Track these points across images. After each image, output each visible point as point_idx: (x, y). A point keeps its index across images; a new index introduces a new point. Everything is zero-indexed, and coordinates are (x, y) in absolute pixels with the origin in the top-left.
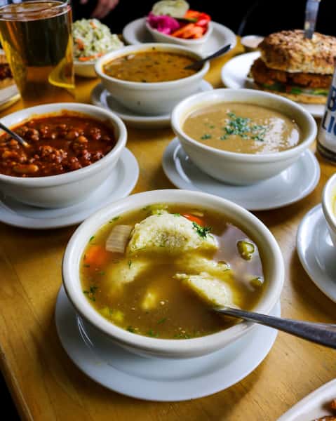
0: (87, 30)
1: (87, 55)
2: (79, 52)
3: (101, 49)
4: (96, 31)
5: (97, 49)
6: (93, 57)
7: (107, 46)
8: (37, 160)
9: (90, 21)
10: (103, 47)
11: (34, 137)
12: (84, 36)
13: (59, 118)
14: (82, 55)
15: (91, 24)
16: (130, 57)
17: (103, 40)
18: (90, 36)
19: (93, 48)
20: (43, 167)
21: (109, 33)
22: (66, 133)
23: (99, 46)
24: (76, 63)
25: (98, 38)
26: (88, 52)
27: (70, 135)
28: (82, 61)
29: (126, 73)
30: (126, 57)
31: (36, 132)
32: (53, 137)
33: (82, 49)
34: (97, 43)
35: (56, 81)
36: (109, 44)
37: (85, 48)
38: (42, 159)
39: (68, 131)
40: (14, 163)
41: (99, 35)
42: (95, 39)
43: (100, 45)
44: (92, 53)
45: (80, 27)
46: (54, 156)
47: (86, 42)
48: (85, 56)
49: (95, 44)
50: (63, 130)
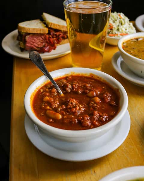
0: (117, 19)
1: (114, 33)
2: (109, 30)
3: (122, 30)
4: (122, 20)
5: (120, 30)
6: (117, 35)
7: (126, 30)
8: (63, 109)
9: (119, 13)
10: (124, 29)
11: (67, 89)
12: (114, 22)
13: (87, 78)
14: (111, 33)
15: (119, 15)
16: (140, 40)
17: (124, 26)
18: (117, 23)
19: (118, 30)
20: (65, 117)
21: (129, 22)
22: (88, 92)
23: (121, 29)
24: (107, 36)
25: (122, 24)
26: (115, 31)
27: (90, 94)
28: (111, 36)
29: (136, 51)
30: (137, 39)
31: (70, 86)
32: (80, 92)
33: (111, 29)
34: (121, 27)
35: (93, 45)
36: (127, 28)
37: (113, 28)
38: (66, 110)
39: (90, 90)
40: (48, 108)
41: (123, 22)
42: (120, 25)
43: (123, 28)
44: (117, 32)
45: (113, 17)
46: (74, 109)
47: (115, 26)
48: (112, 33)
49: (119, 28)
50: (87, 89)
